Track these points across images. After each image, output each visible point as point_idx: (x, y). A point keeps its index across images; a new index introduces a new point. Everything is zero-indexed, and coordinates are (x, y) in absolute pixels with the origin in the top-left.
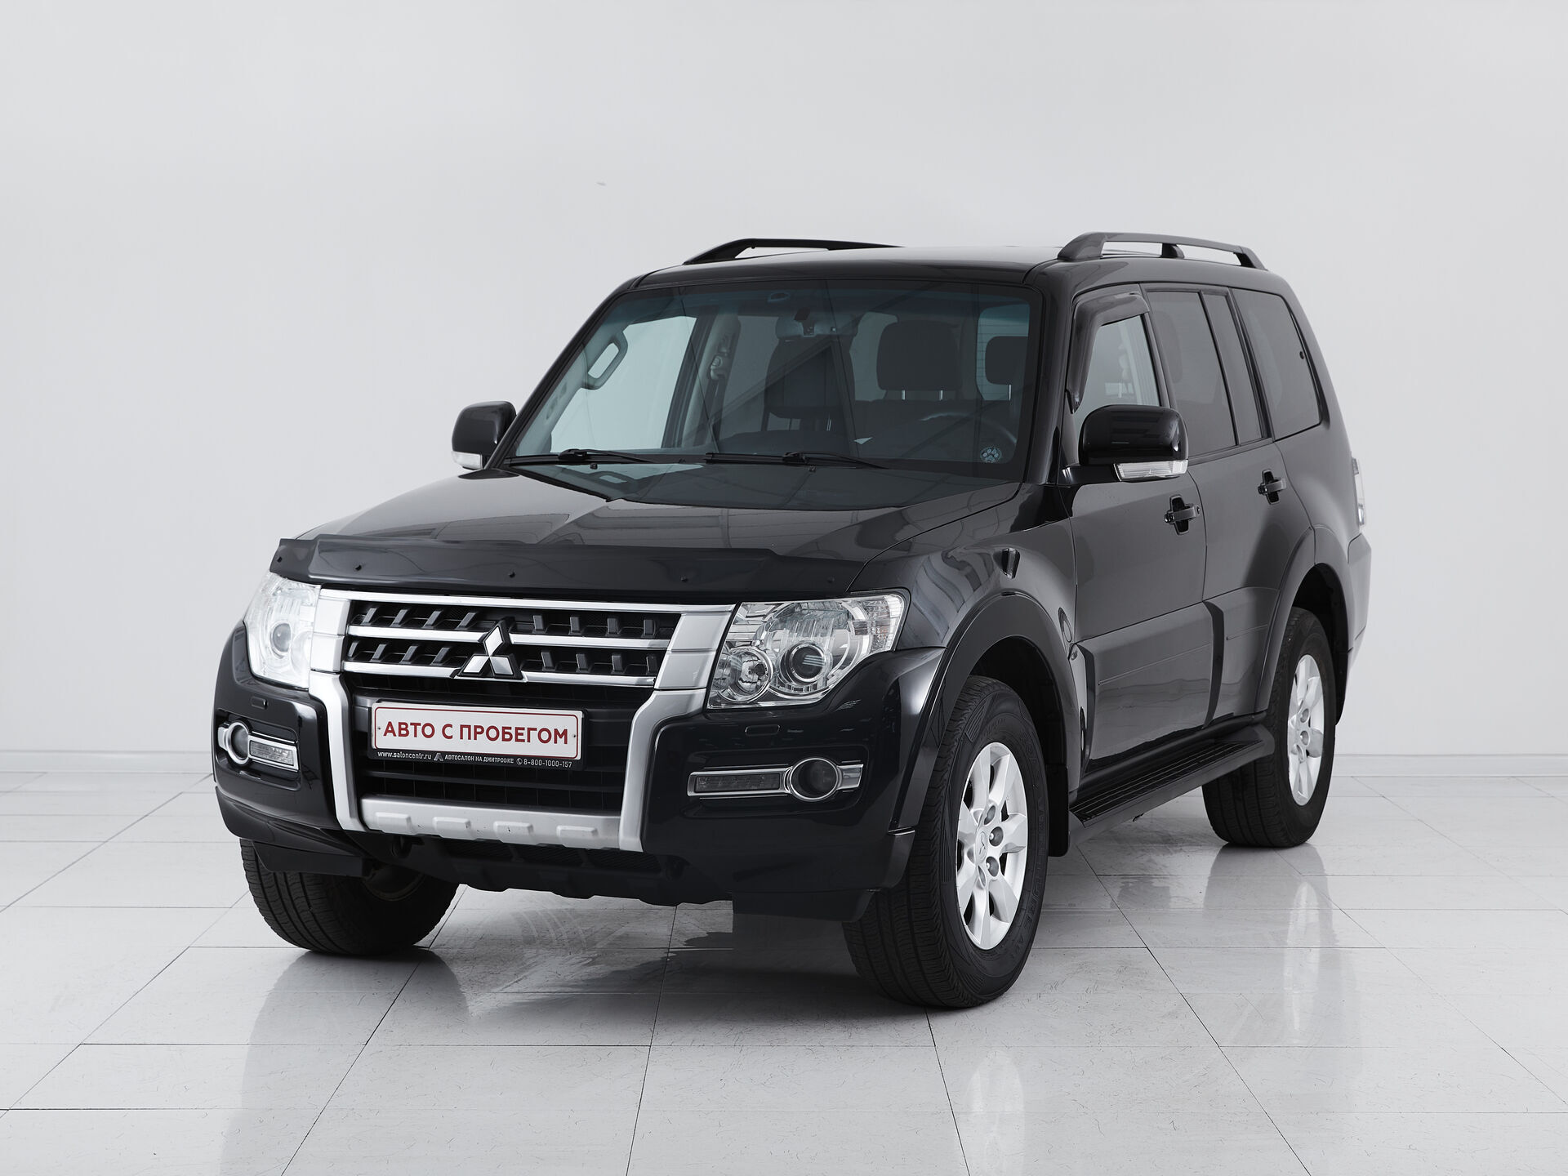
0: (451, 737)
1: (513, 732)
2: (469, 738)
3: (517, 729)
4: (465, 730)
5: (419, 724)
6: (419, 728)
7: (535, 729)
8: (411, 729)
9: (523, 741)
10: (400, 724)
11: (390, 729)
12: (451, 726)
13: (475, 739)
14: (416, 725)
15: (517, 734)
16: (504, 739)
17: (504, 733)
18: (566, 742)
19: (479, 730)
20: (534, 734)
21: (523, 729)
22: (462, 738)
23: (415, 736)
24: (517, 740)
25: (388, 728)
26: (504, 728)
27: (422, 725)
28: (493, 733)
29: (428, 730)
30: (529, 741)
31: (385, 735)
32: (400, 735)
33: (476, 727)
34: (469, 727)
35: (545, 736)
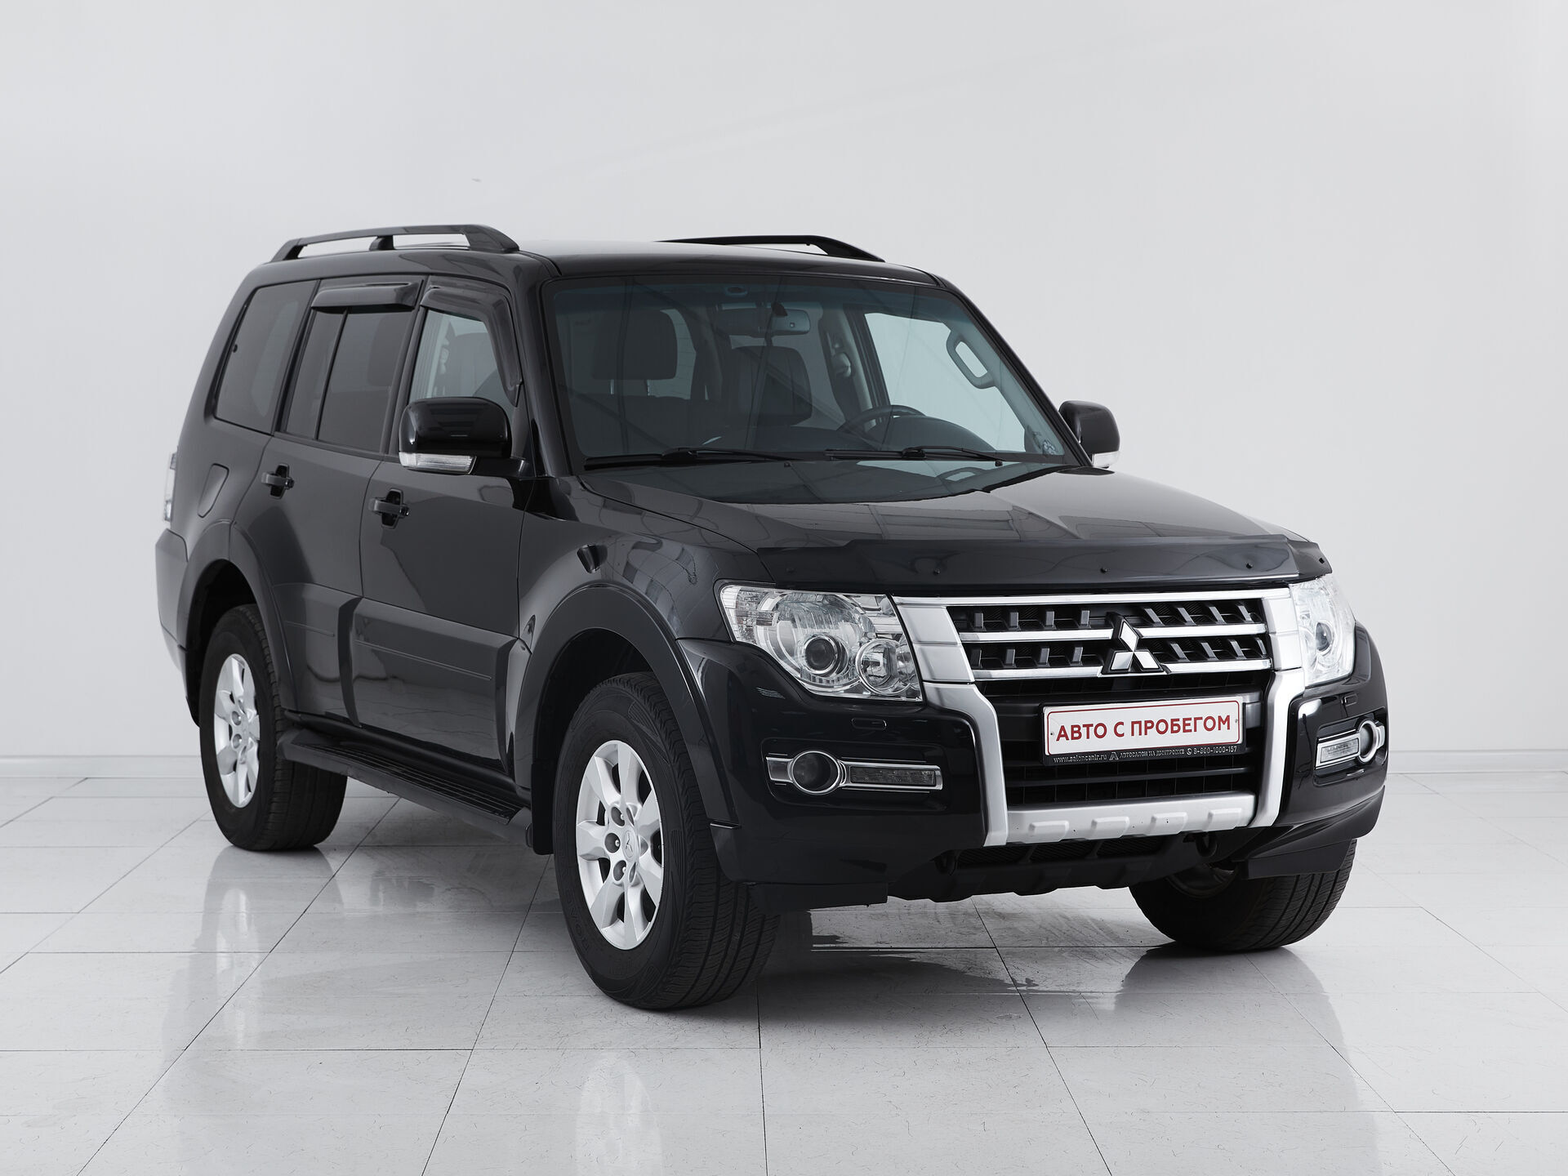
0: (1123, 735)
1: (1181, 723)
2: (1140, 734)
3: (1185, 720)
4: (1136, 726)
5: (1092, 725)
6: (1092, 729)
7: (1201, 718)
8: (1083, 731)
9: (1190, 731)
10: (1073, 727)
11: (1063, 733)
12: (1122, 723)
13: (1146, 734)
14: (1088, 726)
15: (1185, 725)
16: (1173, 732)
17: (1173, 725)
18: (1229, 728)
19: (1149, 725)
20: (1200, 723)
21: (1190, 719)
22: (1133, 734)
23: (1088, 737)
24: (1185, 731)
25: (1060, 732)
26: (1172, 720)
27: (1094, 726)
28: (1162, 727)
29: (1100, 730)
30: (1195, 730)
31: (1058, 740)
32: (1073, 738)
33: (1146, 722)
34: (1140, 723)
35: (1210, 724)
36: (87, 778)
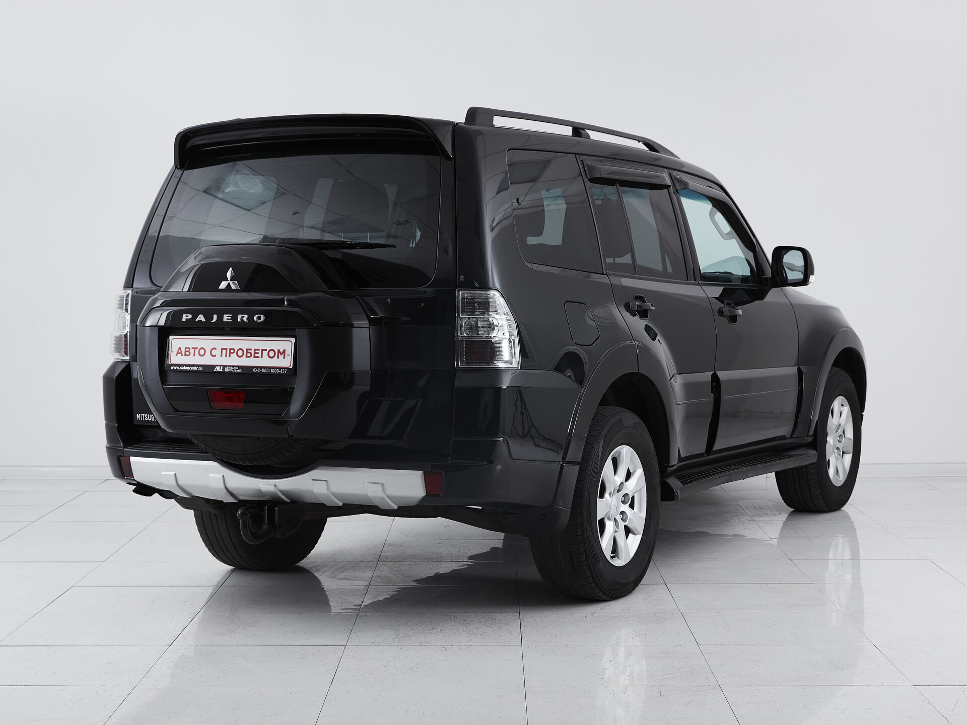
36: (107, 480)
